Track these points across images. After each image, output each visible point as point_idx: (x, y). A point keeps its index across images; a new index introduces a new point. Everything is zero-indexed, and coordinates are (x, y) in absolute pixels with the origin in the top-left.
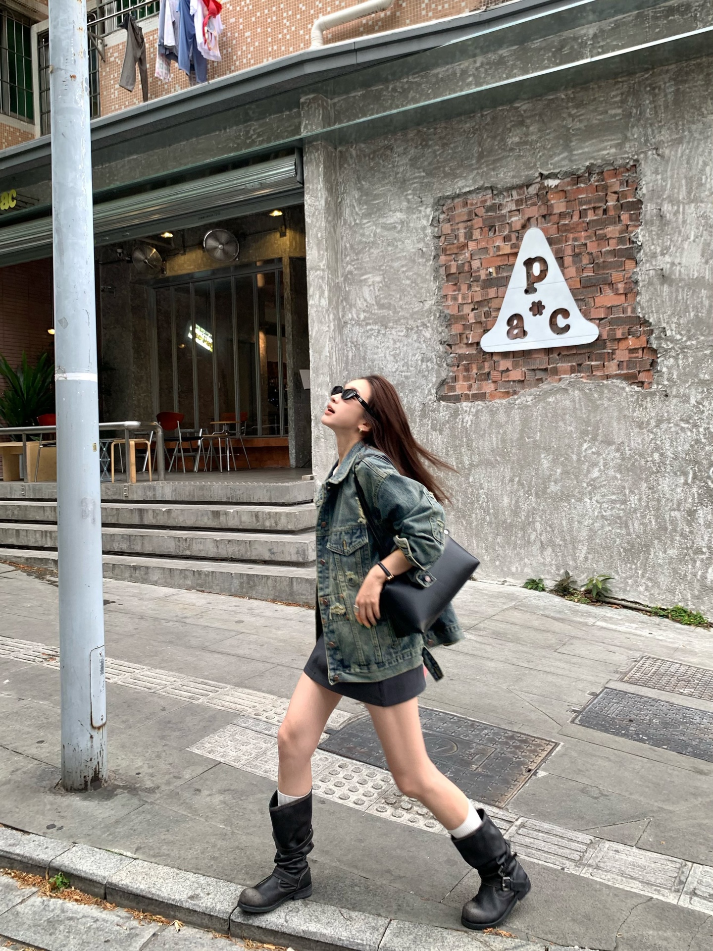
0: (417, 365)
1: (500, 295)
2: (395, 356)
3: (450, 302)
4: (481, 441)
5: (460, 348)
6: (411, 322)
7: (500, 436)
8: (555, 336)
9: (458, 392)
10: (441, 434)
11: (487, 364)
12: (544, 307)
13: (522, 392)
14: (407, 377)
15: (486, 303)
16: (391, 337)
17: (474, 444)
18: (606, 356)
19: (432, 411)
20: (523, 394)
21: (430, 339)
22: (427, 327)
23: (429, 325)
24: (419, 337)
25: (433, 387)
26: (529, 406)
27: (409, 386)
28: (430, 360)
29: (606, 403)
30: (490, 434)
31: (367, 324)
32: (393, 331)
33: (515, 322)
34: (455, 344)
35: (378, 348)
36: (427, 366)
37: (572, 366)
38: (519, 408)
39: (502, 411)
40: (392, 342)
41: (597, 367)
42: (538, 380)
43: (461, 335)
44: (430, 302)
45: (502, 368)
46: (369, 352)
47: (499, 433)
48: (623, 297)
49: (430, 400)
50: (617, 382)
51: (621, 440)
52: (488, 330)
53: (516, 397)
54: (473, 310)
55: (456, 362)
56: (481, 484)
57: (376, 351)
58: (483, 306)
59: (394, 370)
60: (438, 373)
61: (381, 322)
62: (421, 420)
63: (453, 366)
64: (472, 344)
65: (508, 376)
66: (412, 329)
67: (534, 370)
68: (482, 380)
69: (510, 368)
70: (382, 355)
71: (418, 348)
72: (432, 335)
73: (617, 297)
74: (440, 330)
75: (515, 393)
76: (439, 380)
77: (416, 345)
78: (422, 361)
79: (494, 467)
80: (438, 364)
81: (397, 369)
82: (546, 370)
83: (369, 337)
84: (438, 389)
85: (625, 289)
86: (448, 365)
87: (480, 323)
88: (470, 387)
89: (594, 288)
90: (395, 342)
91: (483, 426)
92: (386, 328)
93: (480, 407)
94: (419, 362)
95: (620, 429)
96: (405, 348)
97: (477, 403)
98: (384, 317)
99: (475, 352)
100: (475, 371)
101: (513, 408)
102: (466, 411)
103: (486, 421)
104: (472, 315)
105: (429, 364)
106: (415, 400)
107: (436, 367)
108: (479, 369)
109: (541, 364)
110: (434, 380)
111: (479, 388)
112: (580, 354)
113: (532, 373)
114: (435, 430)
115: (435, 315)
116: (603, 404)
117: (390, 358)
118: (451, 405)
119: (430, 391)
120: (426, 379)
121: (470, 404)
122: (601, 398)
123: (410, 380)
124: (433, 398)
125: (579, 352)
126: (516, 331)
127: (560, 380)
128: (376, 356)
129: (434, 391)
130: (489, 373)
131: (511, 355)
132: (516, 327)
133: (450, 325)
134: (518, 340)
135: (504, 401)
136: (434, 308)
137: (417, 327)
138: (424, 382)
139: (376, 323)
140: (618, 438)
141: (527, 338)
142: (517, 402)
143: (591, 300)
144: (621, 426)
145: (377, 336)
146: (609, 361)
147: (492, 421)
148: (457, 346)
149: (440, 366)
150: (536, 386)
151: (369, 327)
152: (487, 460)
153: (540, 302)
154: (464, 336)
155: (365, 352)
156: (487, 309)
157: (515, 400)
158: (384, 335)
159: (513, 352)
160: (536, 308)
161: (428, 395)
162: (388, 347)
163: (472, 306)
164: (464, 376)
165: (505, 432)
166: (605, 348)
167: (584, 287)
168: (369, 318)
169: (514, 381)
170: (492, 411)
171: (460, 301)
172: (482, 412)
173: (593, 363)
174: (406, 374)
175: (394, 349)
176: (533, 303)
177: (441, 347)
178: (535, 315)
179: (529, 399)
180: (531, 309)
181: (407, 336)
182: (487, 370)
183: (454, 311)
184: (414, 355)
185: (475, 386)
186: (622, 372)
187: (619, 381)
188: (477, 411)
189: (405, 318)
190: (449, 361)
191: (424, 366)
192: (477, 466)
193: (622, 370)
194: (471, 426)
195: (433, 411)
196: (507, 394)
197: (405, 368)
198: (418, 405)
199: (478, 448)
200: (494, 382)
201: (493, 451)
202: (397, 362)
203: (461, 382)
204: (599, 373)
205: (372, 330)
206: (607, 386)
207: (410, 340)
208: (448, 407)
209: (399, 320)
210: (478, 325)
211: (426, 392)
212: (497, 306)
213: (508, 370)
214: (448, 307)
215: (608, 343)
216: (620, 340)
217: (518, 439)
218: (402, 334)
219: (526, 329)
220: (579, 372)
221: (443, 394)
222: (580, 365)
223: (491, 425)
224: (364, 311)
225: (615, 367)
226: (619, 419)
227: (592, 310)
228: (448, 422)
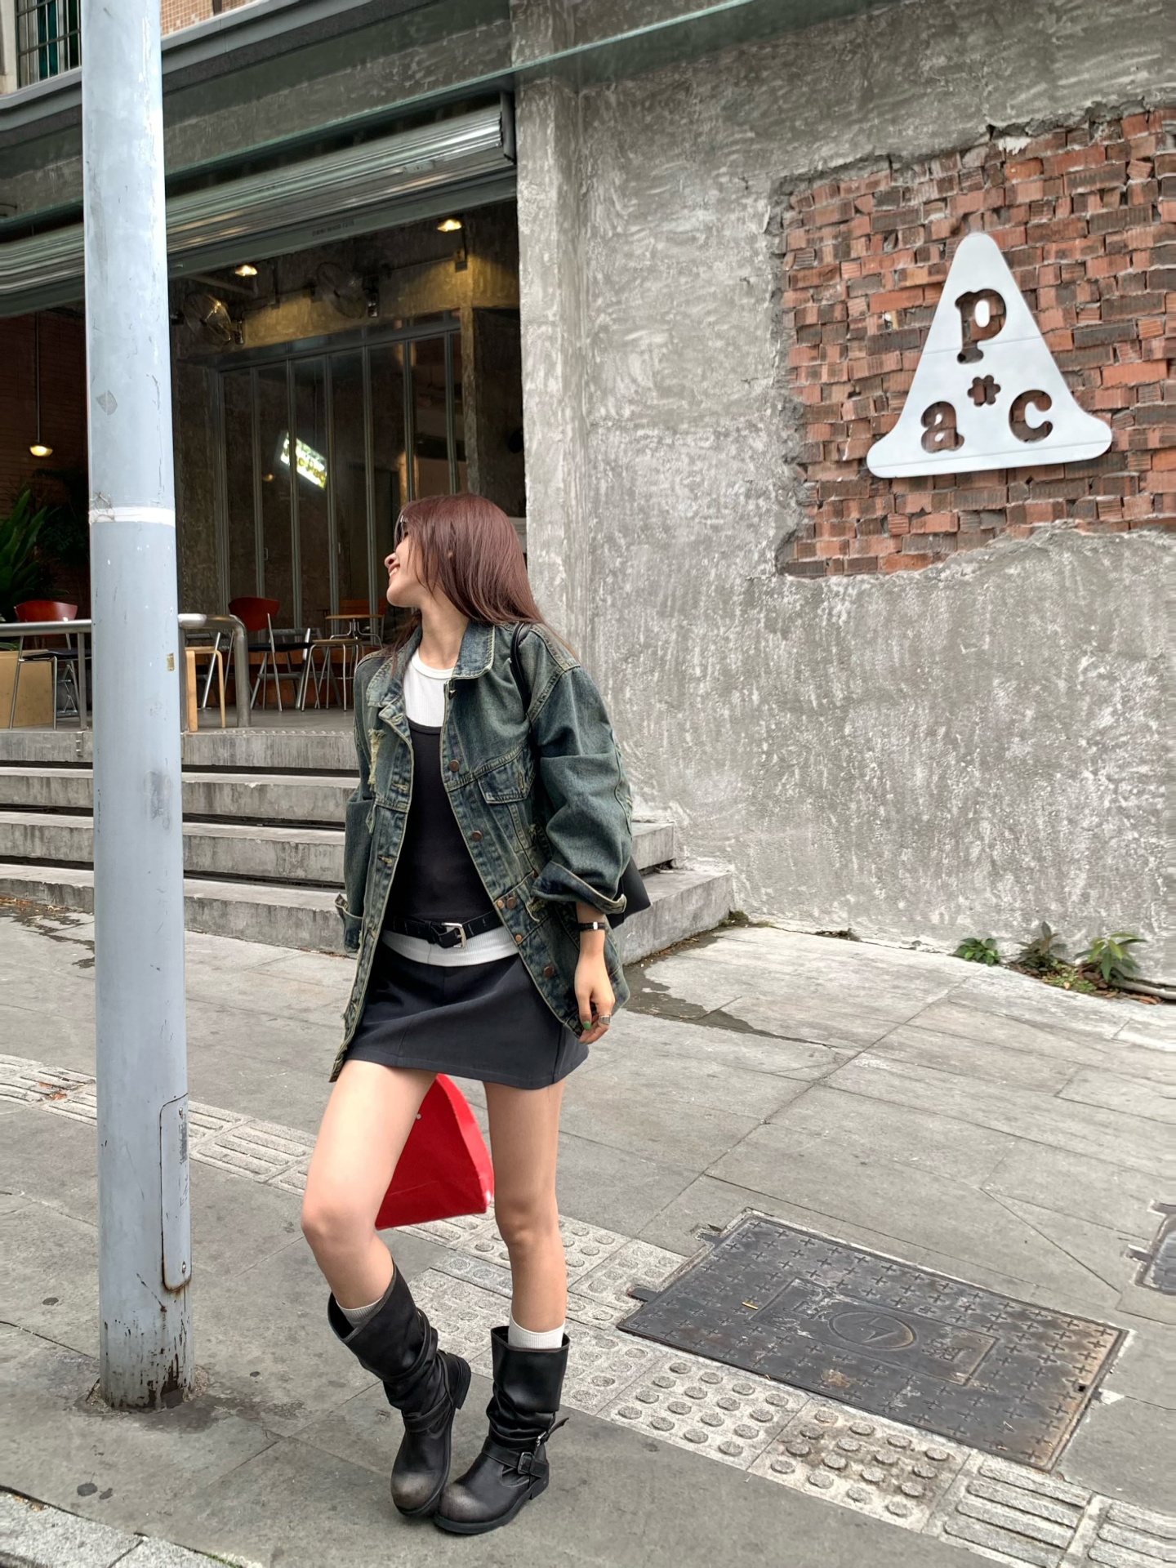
0: (737, 504)
1: (907, 366)
2: (692, 488)
3: (804, 382)
4: (868, 653)
5: (825, 470)
6: (726, 422)
7: (907, 643)
8: (1021, 444)
9: (821, 556)
10: (785, 638)
11: (879, 502)
12: (998, 388)
13: (953, 555)
14: (716, 528)
15: (878, 381)
16: (684, 450)
17: (854, 658)
18: (1128, 484)
19: (767, 593)
20: (955, 561)
21: (764, 453)
22: (758, 430)
23: (761, 425)
24: (740, 450)
25: (769, 546)
26: (967, 583)
27: (720, 545)
28: (764, 494)
29: (1128, 577)
30: (887, 639)
31: (637, 427)
32: (690, 440)
34: (814, 463)
35: (658, 471)
36: (758, 506)
37: (1056, 505)
38: (946, 588)
39: (911, 594)
40: (686, 460)
41: (1109, 506)
42: (984, 531)
43: (826, 444)
44: (764, 382)
45: (911, 508)
46: (640, 481)
47: (905, 636)
48: (1163, 367)
49: (763, 572)
50: (1150, 535)
51: (1158, 651)
52: (883, 435)
53: (940, 565)
54: (851, 395)
55: (815, 498)
56: (869, 740)
57: (655, 477)
58: (872, 388)
59: (690, 514)
60: (779, 518)
61: (666, 422)
62: (744, 612)
63: (810, 505)
64: (848, 462)
65: (924, 525)
66: (727, 435)
67: (977, 512)
68: (869, 533)
69: (928, 509)
70: (667, 485)
71: (739, 471)
72: (768, 445)
73: (1149, 367)
74: (784, 435)
75: (938, 557)
76: (782, 533)
77: (735, 465)
78: (748, 496)
79: (895, 704)
80: (779, 503)
81: (696, 514)
82: (1001, 512)
83: (640, 452)
84: (779, 551)
85: (1166, 349)
86: (799, 503)
87: (867, 420)
88: (845, 547)
89: (1101, 349)
90: (692, 461)
91: (871, 623)
92: (675, 433)
93: (866, 586)
94: (742, 498)
95: (1156, 629)
96: (713, 472)
97: (859, 577)
98: (670, 412)
99: (854, 477)
100: (855, 515)
101: (935, 587)
102: (837, 594)
103: (878, 613)
104: (849, 405)
105: (761, 502)
106: (733, 571)
107: (775, 508)
108: (864, 510)
109: (991, 499)
110: (772, 533)
111: (865, 548)
112: (1073, 480)
113: (974, 519)
114: (775, 632)
115: (774, 407)
116: (1121, 580)
117: (682, 492)
118: (806, 581)
119: (762, 554)
120: (756, 532)
121: (845, 580)
122: (1117, 567)
123: (723, 534)
124: (770, 567)
125: (1070, 476)
126: (940, 437)
127: (1032, 531)
128: (654, 489)
129: (770, 555)
130: (885, 518)
131: (930, 484)
132: (940, 428)
133: (804, 425)
134: (944, 453)
135: (916, 575)
136: (773, 393)
137: (738, 430)
138: (750, 536)
139: (654, 425)
140: (1153, 647)
141: (963, 450)
142: (943, 576)
143: (1095, 374)
144: (1159, 623)
145: (656, 450)
146: (1133, 494)
147: (891, 613)
148: (818, 467)
149: (784, 505)
150: (983, 543)
151: (640, 433)
152: (879, 689)
153: (990, 379)
154: (833, 447)
155: (633, 481)
156: (879, 393)
157: (940, 572)
158: (671, 446)
159: (934, 477)
160: (980, 390)
161: (758, 563)
162: (678, 471)
163: (848, 388)
164: (833, 526)
165: (918, 636)
166: (1124, 467)
167: (1080, 348)
168: (641, 416)
169: (936, 535)
170: (890, 593)
171: (825, 378)
172: (870, 595)
173: (1099, 498)
174: (714, 521)
175: (691, 474)
176: (976, 381)
177: (785, 468)
178: (979, 404)
179: (968, 569)
180: (971, 393)
181: (717, 448)
182: (879, 513)
183: (815, 399)
184: (731, 485)
185: (855, 545)
186: (1161, 516)
187: (1154, 533)
188: (861, 594)
189: (713, 413)
190: (802, 496)
191: (751, 506)
192: (860, 701)
193: (1161, 511)
194: (847, 622)
195: (770, 593)
196: (922, 560)
197: (712, 511)
198: (738, 581)
199: (862, 665)
200: (896, 536)
201: (893, 671)
202: (696, 498)
203: (826, 537)
204: (1113, 518)
205: (646, 437)
206: (1129, 543)
207: (723, 456)
208: (800, 586)
209: (702, 417)
210: (862, 426)
211: (756, 556)
212: (901, 388)
213: (922, 513)
214: (800, 390)
215: (1131, 459)
216: (1156, 451)
217: (944, 648)
218: (707, 444)
219: (960, 431)
220: (1070, 515)
221: (789, 559)
222: (1072, 502)
223: (888, 620)
224: (631, 402)
225: (1146, 506)
226: (1154, 611)
227: (1098, 393)
228: (799, 615)
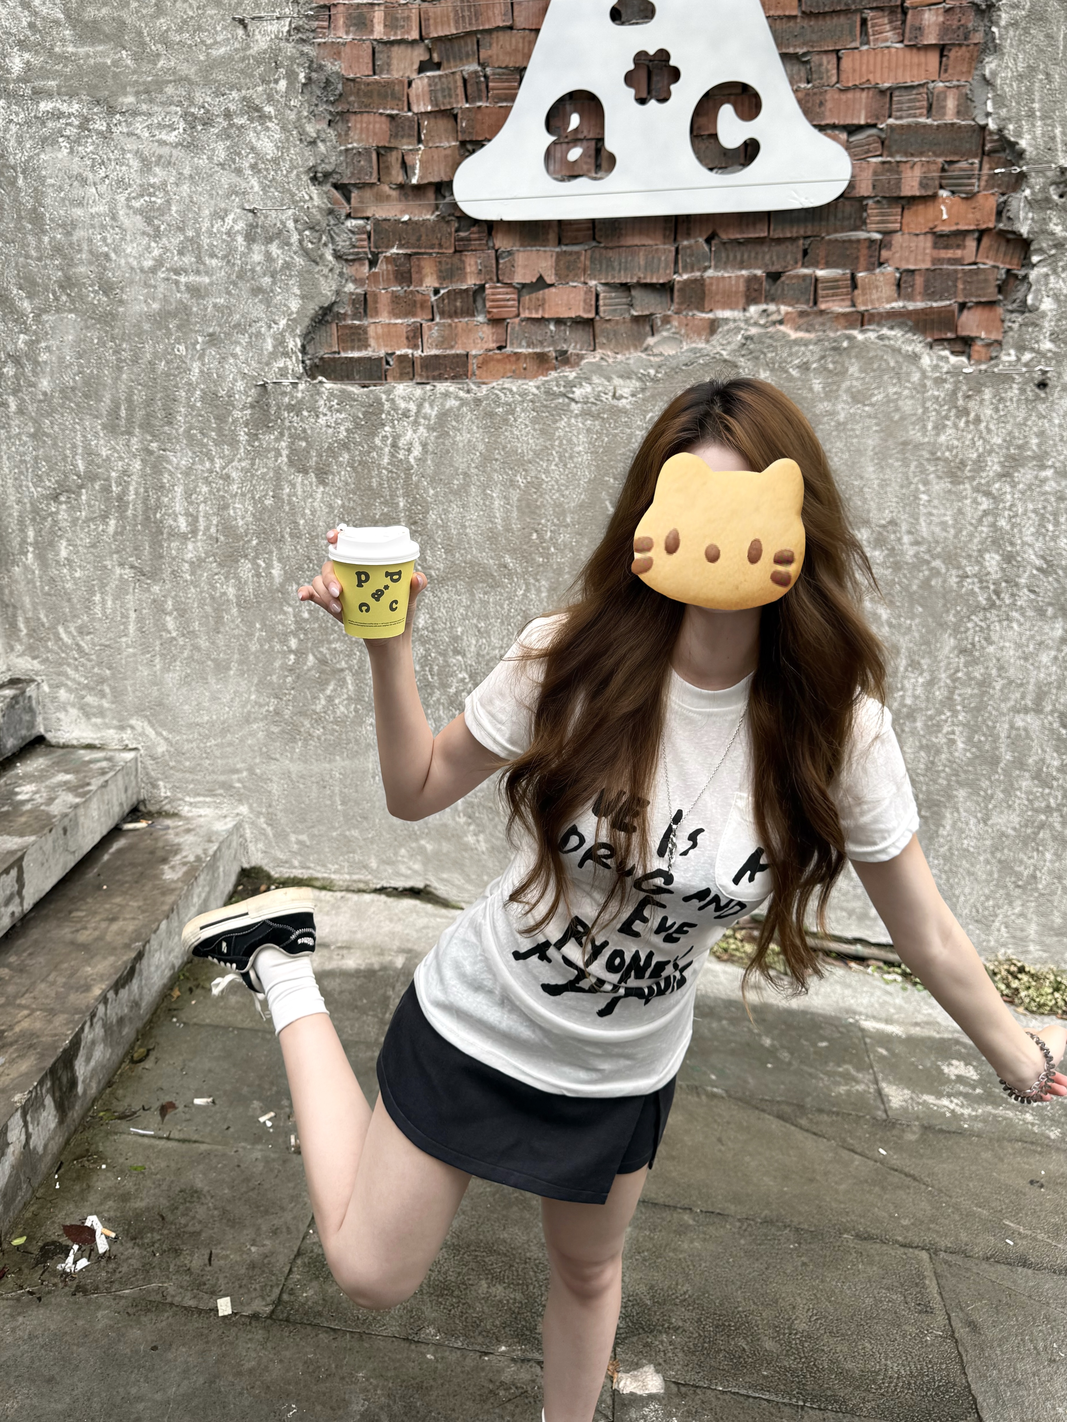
0: (231, 250)
1: (521, 21)
2: (148, 215)
3: (343, 35)
4: (455, 509)
5: (381, 199)
6: (202, 96)
7: (515, 495)
8: (715, 178)
9: (375, 350)
11: (472, 263)
12: (675, 74)
13: (592, 358)
14: (195, 291)
15: (471, 46)
16: (131, 145)
17: (432, 516)
18: (864, 251)
19: (290, 408)
20: (598, 369)
21: (276, 161)
22: (263, 118)
23: (268, 109)
24: (234, 153)
25: (290, 328)
26: (624, 411)
27: (205, 320)
28: (279, 235)
30: (484, 488)
31: (38, 94)
32: (139, 126)
33: (575, 120)
34: (362, 186)
35: (84, 182)
36: (269, 257)
37: (752, 280)
38: (586, 414)
39: (523, 417)
40: (135, 164)
41: (833, 284)
42: (637, 320)
43: (382, 152)
44: (273, 27)
45: (522, 276)
46: (50, 198)
47: (512, 483)
48: (933, 58)
49: (283, 372)
50: (896, 335)
52: (479, 144)
53: (571, 374)
54: (422, 68)
55: (365, 248)
56: (456, 639)
57: (78, 192)
58: (462, 58)
59: (148, 263)
60: (307, 281)
61: (92, 89)
62: (253, 437)
63: (357, 260)
64: (419, 189)
65: (541, 304)
66: (207, 123)
67: (626, 287)
68: (455, 314)
69: (550, 279)
70: (101, 208)
71: (233, 191)
72: (282, 147)
73: (916, 57)
74: (311, 129)
75: (564, 359)
76: (312, 308)
77: (226, 179)
78: (250, 238)
79: (496, 585)
80: (306, 253)
81: (159, 262)
82: (666, 289)
83: (47, 142)
84: (308, 337)
85: (944, 29)
86: (338, 256)
87: (451, 115)
88: (415, 335)
89: (843, 19)
90: (146, 165)
91: (460, 462)
92: (111, 111)
93: (452, 403)
94: (240, 239)
95: (884, 484)
96: (185, 188)
97: (442, 387)
98: (100, 71)
99: (432, 216)
100: (430, 282)
101: (564, 410)
102: (406, 414)
103: (471, 447)
104: (421, 83)
105: (274, 249)
106: (230, 367)
107: (299, 261)
108: (447, 274)
109: (649, 266)
110: (294, 305)
111: (447, 340)
112: (779, 241)
113: (619, 298)
114: (305, 471)
115: (291, 76)
117: (132, 222)
118: (354, 389)
119: (280, 341)
120: (268, 302)
121: (418, 392)
123: (209, 302)
124: (294, 365)
125: (777, 233)
126: (575, 154)
127: (713, 327)
128: (78, 212)
129: (294, 343)
130: (482, 288)
131: (552, 236)
132: (575, 140)
133: (343, 115)
134: (582, 184)
135: (531, 386)
136: (290, 49)
137: (228, 115)
138: (258, 311)
139: (72, 95)
141: (613, 180)
142: (578, 393)
143: (828, 63)
144: (888, 474)
145: (78, 141)
146: (870, 269)
147: (490, 447)
148: (368, 193)
149: (314, 259)
150: (637, 341)
151: (45, 106)
152: (472, 564)
153: (663, 55)
154: (394, 158)
155: (38, 196)
156: (472, 67)
157: (570, 385)
158: (106, 136)
159: (560, 222)
161: (274, 355)
162: (121, 183)
163: (419, 54)
164: (395, 298)
165: (536, 485)
166: (861, 224)
167: (807, 15)
168: (45, 74)
169: (559, 321)
170: (491, 415)
171: (379, 32)
172: (458, 418)
173: (820, 273)
174: (192, 278)
175: (145, 190)
176: (641, 57)
177: (314, 190)
178: (642, 101)
179: (626, 388)
180: (629, 79)
181: (191, 146)
182: (471, 282)
183: (362, 70)
184: (220, 215)
185: (432, 332)
186: (911, 306)
187: (897, 333)
188: (443, 416)
189: (181, 80)
190: (343, 243)
191: (257, 257)
192: (442, 581)
193: (910, 298)
194: (420, 460)
195: (295, 408)
196: (540, 361)
197: (188, 260)
198: (240, 385)
199: (445, 527)
200: (496, 322)
201: (492, 537)
202: (157, 235)
203: (384, 318)
204: (840, 307)
205: (57, 115)
206: (860, 350)
207: (202, 161)
208: (345, 398)
209: (160, 85)
210: (443, 124)
211: (269, 345)
212: (512, 62)
213: (541, 284)
214: (336, 50)
215: (873, 211)
216: (913, 200)
217: (581, 506)
218: (172, 137)
219: (610, 144)
220: (771, 299)
221: (324, 352)
222: (774, 277)
223: (487, 459)
224: (22, 45)
225: (889, 290)
226: (881, 457)
227: (831, 95)
228: (345, 446)
